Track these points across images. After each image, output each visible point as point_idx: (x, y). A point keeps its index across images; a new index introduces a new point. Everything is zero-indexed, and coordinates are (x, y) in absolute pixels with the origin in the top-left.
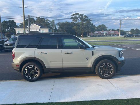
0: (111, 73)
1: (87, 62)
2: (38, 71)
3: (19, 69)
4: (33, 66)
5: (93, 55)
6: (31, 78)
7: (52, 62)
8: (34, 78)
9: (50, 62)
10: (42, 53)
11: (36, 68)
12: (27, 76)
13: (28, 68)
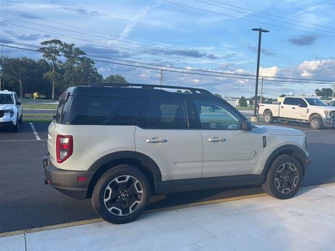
0: (295, 185)
1: (253, 161)
2: (142, 192)
3: (86, 189)
4: (128, 177)
5: (264, 146)
6: (121, 214)
7: (179, 165)
8: (131, 211)
9: (174, 163)
10: (154, 140)
11: (137, 181)
12: (111, 209)
13: (114, 182)
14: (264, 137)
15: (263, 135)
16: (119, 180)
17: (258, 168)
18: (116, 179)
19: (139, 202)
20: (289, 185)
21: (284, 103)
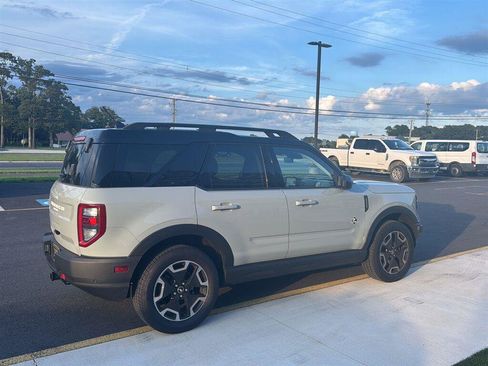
0: (405, 262)
1: (353, 231)
2: (206, 283)
3: (127, 284)
4: (187, 263)
5: (366, 209)
6: (178, 319)
8: (192, 314)
9: (251, 239)
10: (223, 207)
11: (200, 268)
12: (164, 311)
13: (168, 272)
14: (366, 197)
15: (364, 194)
16: (175, 267)
17: (358, 240)
18: (171, 267)
19: (203, 299)
20: (397, 261)
21: (354, 147)
